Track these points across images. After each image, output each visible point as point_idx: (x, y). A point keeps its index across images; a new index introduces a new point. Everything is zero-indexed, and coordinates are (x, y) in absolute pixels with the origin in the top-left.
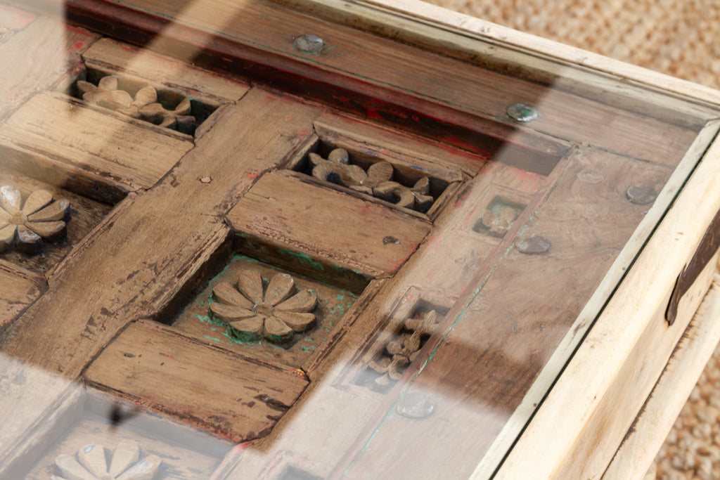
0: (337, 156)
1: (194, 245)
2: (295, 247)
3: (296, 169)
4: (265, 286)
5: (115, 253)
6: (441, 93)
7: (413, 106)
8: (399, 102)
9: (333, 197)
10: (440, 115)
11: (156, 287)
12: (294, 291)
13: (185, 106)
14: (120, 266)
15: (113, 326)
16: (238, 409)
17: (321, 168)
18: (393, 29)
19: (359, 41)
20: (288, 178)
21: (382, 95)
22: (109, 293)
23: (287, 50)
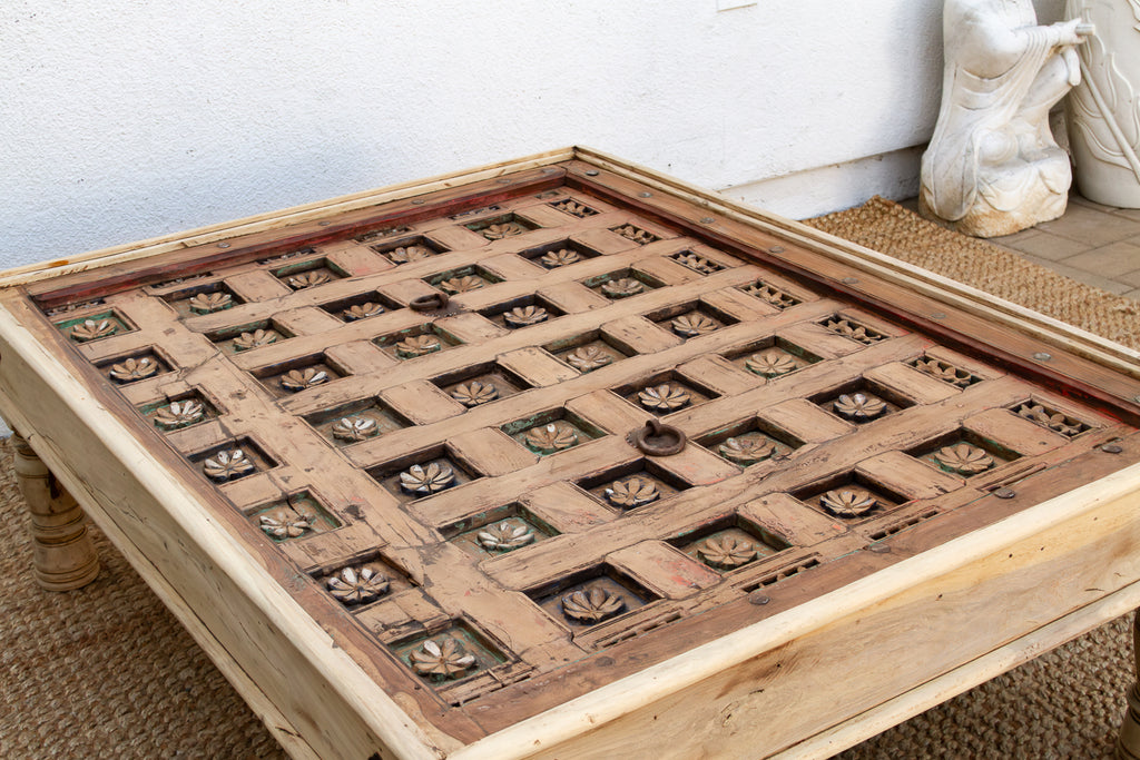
0: (1036, 409)
1: (939, 428)
2: (991, 438)
3: (1012, 409)
4: (970, 453)
5: (897, 425)
6: (1102, 386)
7: (1086, 390)
8: (1078, 387)
9: (1029, 425)
10: (1098, 395)
11: (910, 440)
12: (984, 457)
13: (969, 377)
14: (896, 430)
15: (880, 450)
16: (923, 488)
17: (1025, 411)
18: (1091, 355)
19: (1072, 360)
20: (1005, 413)
21: (1071, 383)
22: (885, 439)
23: (1030, 358)
